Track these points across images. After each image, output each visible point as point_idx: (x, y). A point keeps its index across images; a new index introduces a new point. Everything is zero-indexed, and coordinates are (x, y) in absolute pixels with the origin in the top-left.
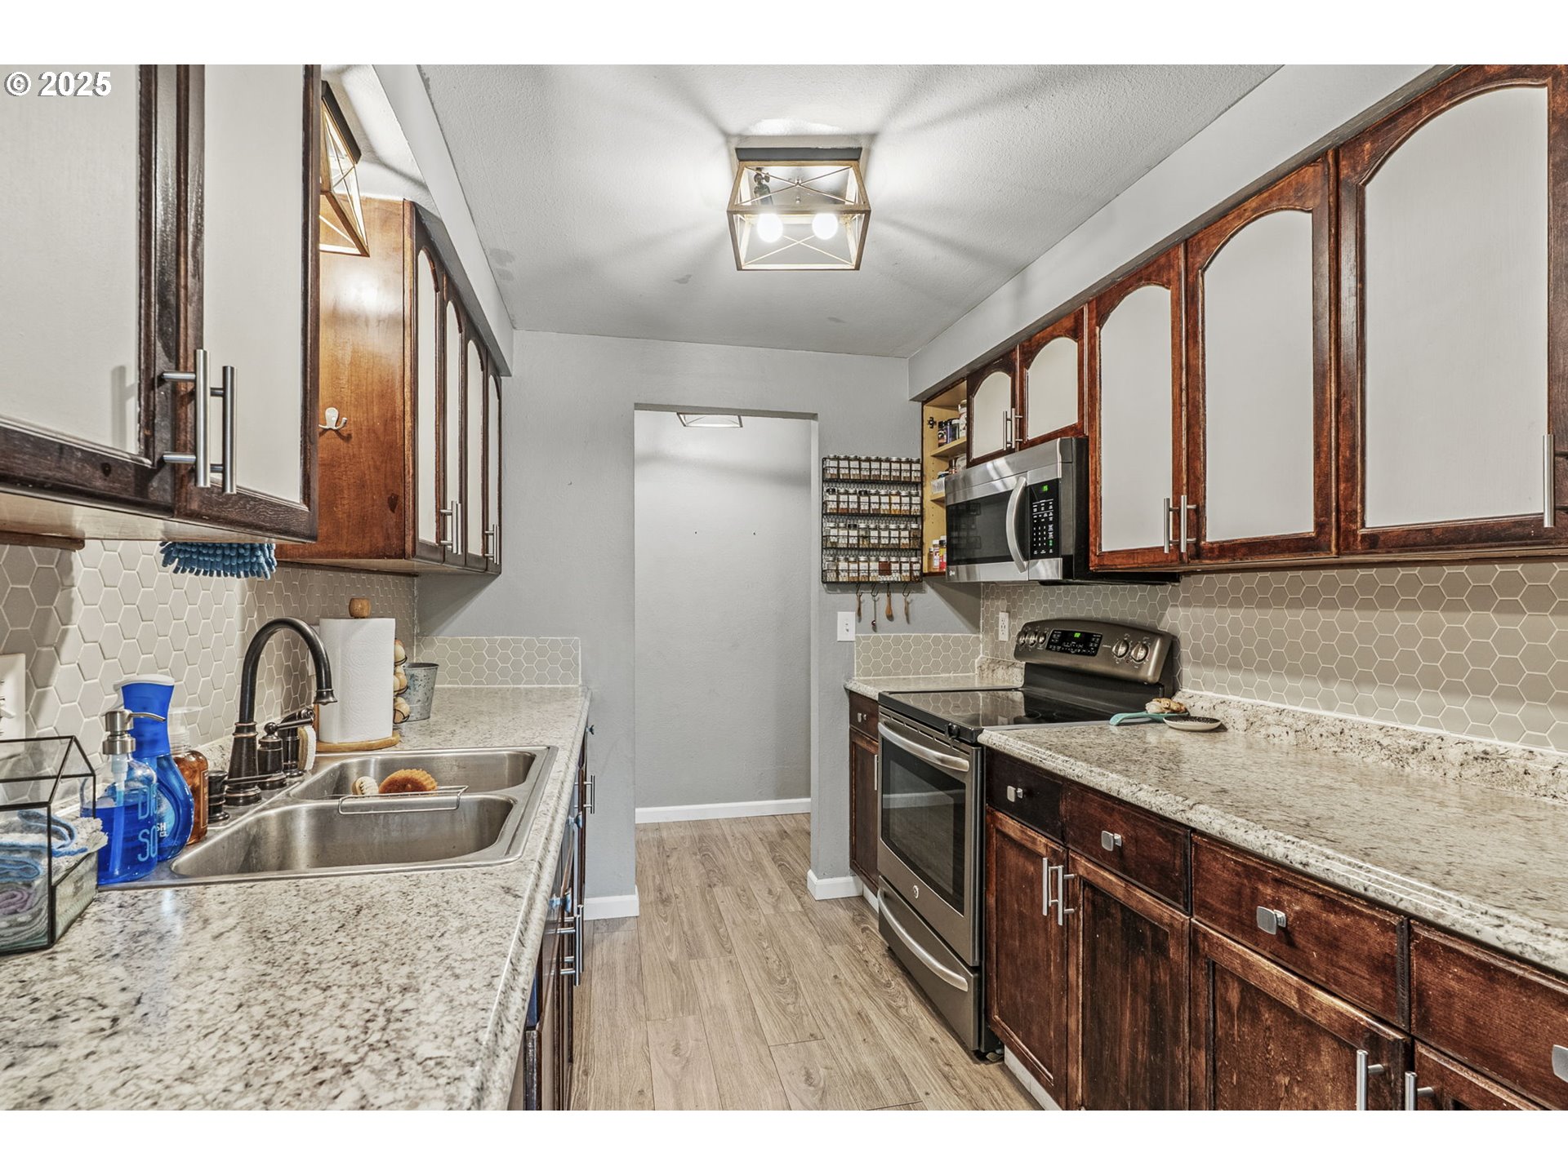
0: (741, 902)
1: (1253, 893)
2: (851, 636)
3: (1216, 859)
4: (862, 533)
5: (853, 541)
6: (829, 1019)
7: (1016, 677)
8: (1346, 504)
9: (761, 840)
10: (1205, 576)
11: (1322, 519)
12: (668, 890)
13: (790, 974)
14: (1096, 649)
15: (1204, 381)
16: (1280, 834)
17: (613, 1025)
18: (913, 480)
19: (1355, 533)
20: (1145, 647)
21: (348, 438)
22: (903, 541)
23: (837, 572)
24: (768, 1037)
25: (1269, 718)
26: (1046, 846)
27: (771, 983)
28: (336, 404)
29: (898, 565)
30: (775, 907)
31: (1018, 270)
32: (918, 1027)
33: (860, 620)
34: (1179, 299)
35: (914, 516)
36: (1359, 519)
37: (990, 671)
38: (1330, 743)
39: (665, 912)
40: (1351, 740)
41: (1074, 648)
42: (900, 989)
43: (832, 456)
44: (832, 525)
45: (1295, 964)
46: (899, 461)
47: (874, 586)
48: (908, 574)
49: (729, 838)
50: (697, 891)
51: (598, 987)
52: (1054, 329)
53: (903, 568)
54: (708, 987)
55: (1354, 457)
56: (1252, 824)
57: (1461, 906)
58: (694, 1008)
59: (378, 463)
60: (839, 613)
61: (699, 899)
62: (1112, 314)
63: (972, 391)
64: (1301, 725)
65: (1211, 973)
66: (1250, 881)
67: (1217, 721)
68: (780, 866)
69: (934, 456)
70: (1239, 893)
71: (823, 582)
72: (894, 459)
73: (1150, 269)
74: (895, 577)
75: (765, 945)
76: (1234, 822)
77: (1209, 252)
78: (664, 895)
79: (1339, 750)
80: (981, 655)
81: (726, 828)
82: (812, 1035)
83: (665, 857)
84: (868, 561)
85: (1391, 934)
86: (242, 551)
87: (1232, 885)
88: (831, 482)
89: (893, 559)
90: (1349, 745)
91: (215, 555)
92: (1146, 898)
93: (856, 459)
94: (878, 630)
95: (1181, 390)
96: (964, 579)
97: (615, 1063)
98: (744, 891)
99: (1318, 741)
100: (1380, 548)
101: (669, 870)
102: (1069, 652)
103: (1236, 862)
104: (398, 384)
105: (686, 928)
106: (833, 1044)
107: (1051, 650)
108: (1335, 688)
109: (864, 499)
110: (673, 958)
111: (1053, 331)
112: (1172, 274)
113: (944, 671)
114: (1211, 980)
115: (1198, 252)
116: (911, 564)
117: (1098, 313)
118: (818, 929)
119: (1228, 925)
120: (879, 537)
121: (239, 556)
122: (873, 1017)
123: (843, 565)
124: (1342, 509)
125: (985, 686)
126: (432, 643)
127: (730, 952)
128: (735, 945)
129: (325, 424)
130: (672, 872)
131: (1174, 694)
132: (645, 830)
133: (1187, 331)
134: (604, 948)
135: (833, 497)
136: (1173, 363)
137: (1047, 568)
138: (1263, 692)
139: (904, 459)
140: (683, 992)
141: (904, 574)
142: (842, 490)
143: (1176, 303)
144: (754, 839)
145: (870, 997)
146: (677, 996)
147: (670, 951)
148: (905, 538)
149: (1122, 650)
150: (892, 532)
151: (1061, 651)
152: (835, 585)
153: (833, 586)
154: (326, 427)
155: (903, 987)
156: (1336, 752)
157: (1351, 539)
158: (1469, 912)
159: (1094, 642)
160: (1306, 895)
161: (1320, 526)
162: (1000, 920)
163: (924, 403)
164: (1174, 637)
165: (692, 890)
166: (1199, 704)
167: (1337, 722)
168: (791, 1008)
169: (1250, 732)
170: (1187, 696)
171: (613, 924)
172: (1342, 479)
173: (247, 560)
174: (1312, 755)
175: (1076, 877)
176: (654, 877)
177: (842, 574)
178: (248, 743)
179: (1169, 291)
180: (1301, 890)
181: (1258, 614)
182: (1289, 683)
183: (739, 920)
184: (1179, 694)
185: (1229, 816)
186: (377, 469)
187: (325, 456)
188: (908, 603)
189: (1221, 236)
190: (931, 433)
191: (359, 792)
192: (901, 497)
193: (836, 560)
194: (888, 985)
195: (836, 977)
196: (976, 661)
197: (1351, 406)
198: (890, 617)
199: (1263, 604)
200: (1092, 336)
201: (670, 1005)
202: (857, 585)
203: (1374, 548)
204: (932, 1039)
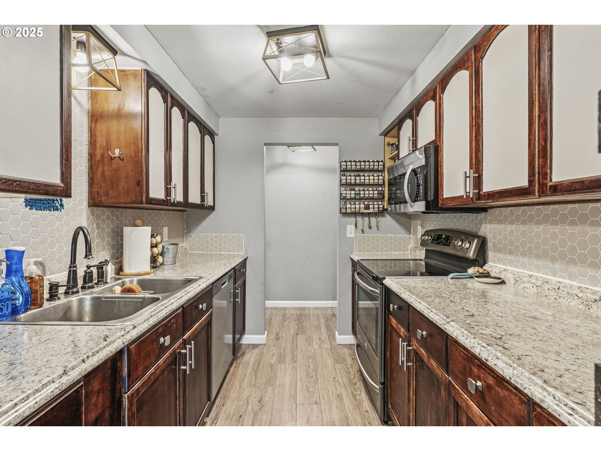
0: (307, 342)
1: (470, 370)
2: (353, 235)
3: (457, 350)
4: (357, 192)
5: (353, 196)
6: (325, 396)
7: (421, 254)
8: (542, 170)
9: (324, 317)
10: (498, 209)
11: (531, 178)
12: (280, 334)
13: (316, 374)
14: (450, 243)
15: (482, 113)
16: (480, 342)
17: (240, 387)
18: (380, 169)
19: (546, 185)
20: (470, 242)
21: (123, 160)
22: (375, 195)
23: (346, 208)
24: (298, 400)
25: (525, 279)
26: (403, 333)
27: (307, 377)
28: (119, 147)
29: (373, 205)
30: (320, 345)
31: (412, 72)
32: (362, 405)
33: (357, 229)
34: (472, 75)
35: (380, 185)
36: (548, 178)
37: (414, 252)
38: (553, 294)
39: (276, 343)
40: (563, 293)
41: (442, 242)
42: (360, 387)
43: (344, 160)
44: (344, 189)
45: (486, 411)
46: (374, 162)
47: (363, 215)
48: (377, 209)
49: (311, 315)
50: (291, 336)
51: (241, 371)
52: (427, 97)
53: (375, 207)
54: (281, 376)
55: (546, 144)
56: (470, 334)
57: (554, 398)
58: (273, 384)
59: (133, 169)
60: (347, 226)
61: (291, 339)
62: (448, 87)
63: (399, 129)
64: (539, 283)
65: (456, 406)
66: (469, 363)
67: (501, 279)
68: (327, 328)
69: (390, 159)
70: (465, 369)
71: (341, 213)
72: (371, 161)
73: (461, 63)
74: (371, 210)
75: (310, 361)
76: (463, 333)
77: (484, 49)
78: (278, 336)
79: (557, 297)
80: (412, 245)
81: (311, 312)
82: (316, 402)
83: (284, 321)
84: (360, 204)
85: (524, 406)
86: (49, 201)
87: (462, 365)
88: (344, 171)
89: (371, 203)
90: (562, 295)
91: (41, 203)
92: (434, 364)
93: (354, 161)
94: (365, 233)
95: (473, 119)
96: (402, 211)
97: (235, 403)
98: (310, 337)
99: (547, 292)
100: (558, 192)
101: (283, 326)
102: (440, 244)
103: (464, 353)
104: (140, 139)
105: (282, 350)
106: (323, 407)
107: (433, 243)
108: (557, 265)
109: (358, 178)
110: (272, 362)
111: (426, 98)
112: (470, 63)
113: (395, 251)
114: (456, 410)
115: (480, 51)
116: (379, 205)
117: (442, 87)
118: (334, 356)
119: (461, 384)
120: (364, 194)
121: (49, 203)
122: (344, 397)
123: (348, 206)
124: (541, 172)
125: (413, 258)
126: (191, 236)
127: (295, 362)
128: (298, 360)
129: (115, 155)
130: (284, 327)
131: (484, 265)
132: (280, 310)
133: (475, 90)
134: (249, 355)
135: (344, 178)
136: (470, 106)
137: (420, 206)
138: (524, 266)
139: (375, 161)
140: (271, 377)
141: (375, 209)
142: (348, 175)
143: (471, 77)
144: (321, 316)
145: (346, 388)
146: (268, 378)
147: (272, 359)
148: (376, 194)
149: (460, 243)
150: (370, 192)
151: (437, 243)
152: (346, 214)
153: (345, 214)
154: (115, 156)
155: (361, 386)
156: (556, 298)
157: (545, 188)
158: (557, 403)
159: (449, 240)
160: (490, 376)
161: (531, 182)
162: (391, 363)
163: (385, 136)
164: (486, 238)
165: (289, 335)
166: (494, 270)
167: (557, 283)
168: (311, 389)
169: (516, 285)
170: (490, 266)
171: (255, 346)
172: (540, 157)
173: (52, 205)
174: (543, 299)
175: (413, 349)
176: (277, 329)
177: (348, 209)
178: (73, 272)
179: (468, 72)
180: (488, 373)
181: (522, 228)
182: (535, 262)
183: (303, 349)
184: (486, 265)
185: (461, 329)
186: (133, 171)
187: (115, 167)
188: (378, 222)
189: (489, 41)
190: (388, 149)
191: (114, 292)
192: (374, 176)
193: (345, 203)
194: (355, 384)
195: (334, 378)
196: (409, 247)
197: (545, 118)
198: (370, 228)
199: (524, 223)
200: (440, 98)
201: (264, 381)
202: (355, 214)
203: (556, 192)
204: (367, 411)
